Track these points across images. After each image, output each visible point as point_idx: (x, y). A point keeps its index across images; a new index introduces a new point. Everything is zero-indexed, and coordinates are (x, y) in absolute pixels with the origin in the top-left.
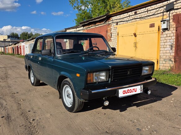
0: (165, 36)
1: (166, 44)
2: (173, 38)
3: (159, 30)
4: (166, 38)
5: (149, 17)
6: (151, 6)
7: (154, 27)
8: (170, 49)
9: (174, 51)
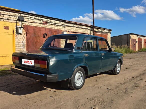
0: (19, 38)
1: (20, 44)
2: (24, 40)
3: (13, 33)
4: (20, 40)
5: (2, 20)
6: (4, 11)
7: (9, 29)
8: (23, 48)
9: (26, 49)
